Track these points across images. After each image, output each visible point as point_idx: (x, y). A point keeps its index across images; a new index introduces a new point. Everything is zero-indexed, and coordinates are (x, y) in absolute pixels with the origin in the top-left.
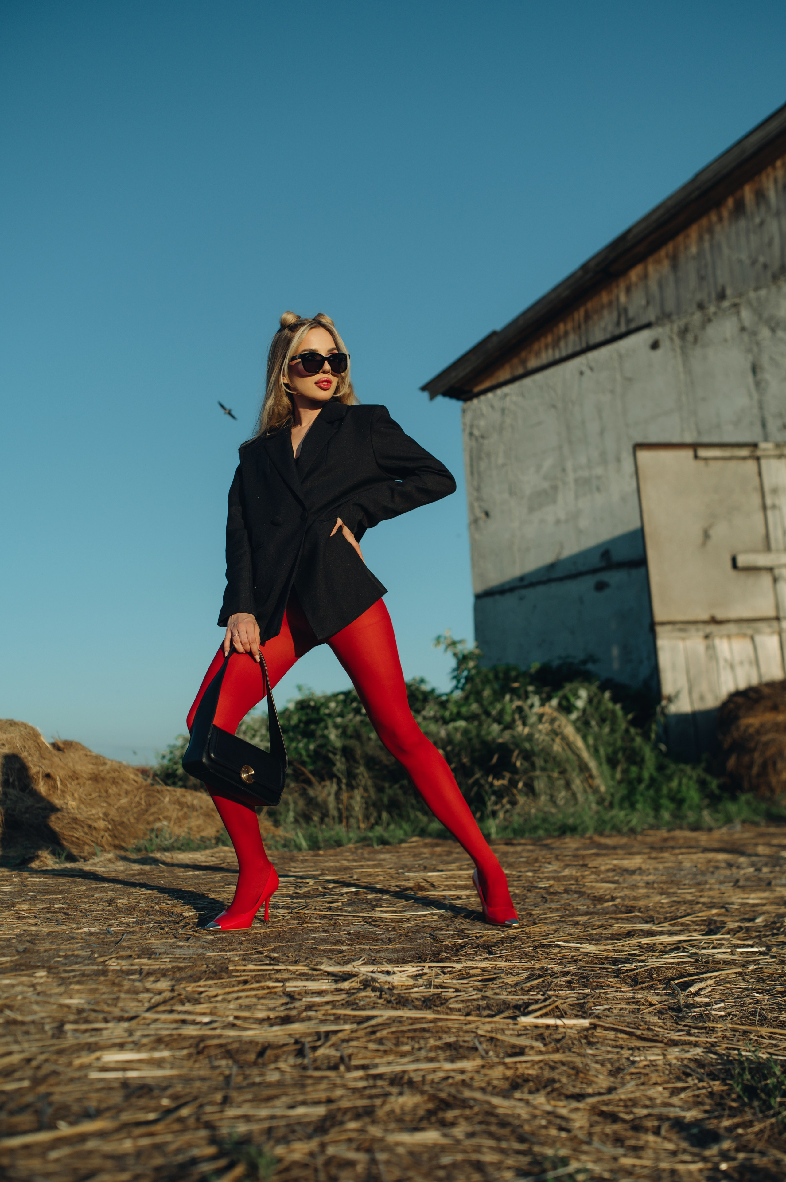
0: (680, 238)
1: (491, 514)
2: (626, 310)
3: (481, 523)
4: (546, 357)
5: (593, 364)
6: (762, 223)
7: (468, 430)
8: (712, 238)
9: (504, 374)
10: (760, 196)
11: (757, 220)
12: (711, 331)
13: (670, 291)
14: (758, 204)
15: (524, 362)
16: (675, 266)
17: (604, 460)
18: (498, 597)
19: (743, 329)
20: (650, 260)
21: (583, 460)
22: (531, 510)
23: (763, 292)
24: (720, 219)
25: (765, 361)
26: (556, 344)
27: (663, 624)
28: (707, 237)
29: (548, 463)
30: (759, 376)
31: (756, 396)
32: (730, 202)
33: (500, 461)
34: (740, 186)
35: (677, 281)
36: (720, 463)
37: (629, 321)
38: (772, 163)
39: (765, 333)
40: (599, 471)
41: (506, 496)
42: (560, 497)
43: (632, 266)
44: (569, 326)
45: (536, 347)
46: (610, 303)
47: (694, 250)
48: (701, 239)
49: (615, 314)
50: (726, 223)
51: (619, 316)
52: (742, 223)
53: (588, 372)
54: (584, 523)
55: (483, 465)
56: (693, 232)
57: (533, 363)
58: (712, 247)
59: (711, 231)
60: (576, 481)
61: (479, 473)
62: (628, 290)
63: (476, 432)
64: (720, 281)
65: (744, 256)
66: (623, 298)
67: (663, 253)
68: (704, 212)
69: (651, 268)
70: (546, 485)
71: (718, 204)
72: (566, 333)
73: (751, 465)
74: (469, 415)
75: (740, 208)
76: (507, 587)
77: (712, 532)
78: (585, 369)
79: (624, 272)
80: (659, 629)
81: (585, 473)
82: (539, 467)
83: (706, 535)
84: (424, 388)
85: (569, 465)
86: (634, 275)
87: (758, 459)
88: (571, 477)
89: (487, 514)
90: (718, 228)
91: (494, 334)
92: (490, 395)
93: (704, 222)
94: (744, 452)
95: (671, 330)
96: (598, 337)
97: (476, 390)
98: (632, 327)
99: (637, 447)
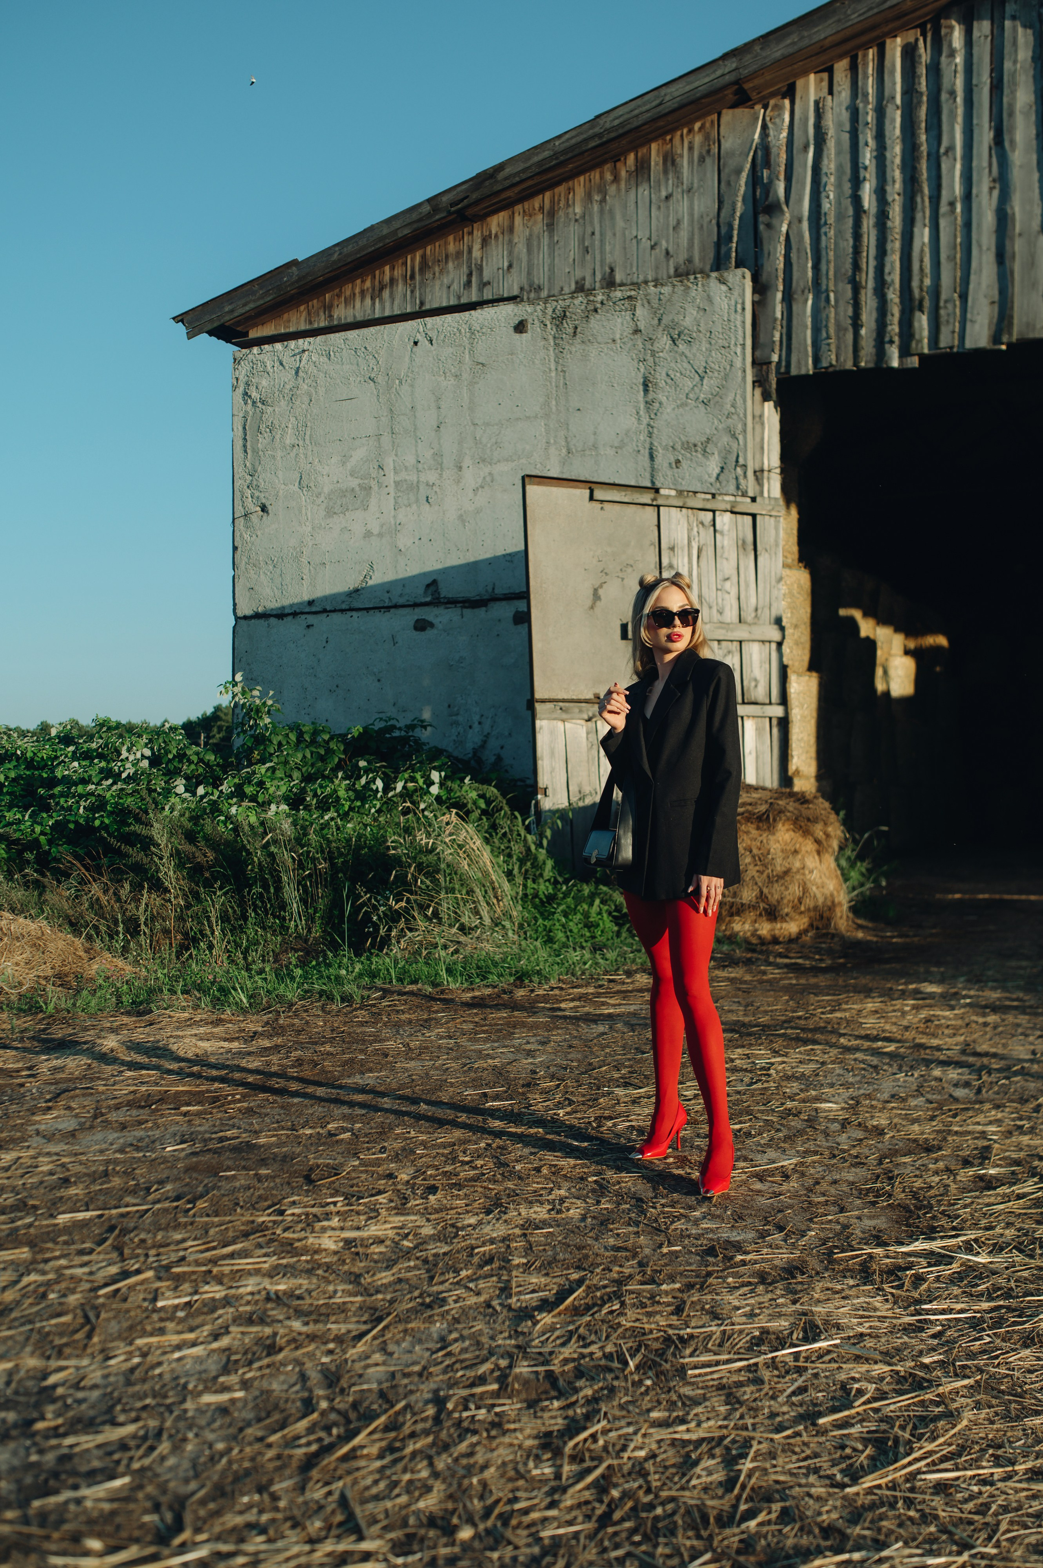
0: (561, 189)
1: (270, 508)
2: (480, 269)
3: (254, 518)
4: (360, 309)
5: (433, 334)
6: (667, 198)
7: (240, 390)
8: (603, 201)
9: (297, 321)
10: (670, 161)
11: (664, 194)
12: (595, 322)
13: (542, 256)
14: (666, 172)
15: (328, 308)
16: (551, 227)
17: (440, 466)
18: (273, 621)
19: (637, 331)
20: (519, 208)
21: (411, 460)
22: (330, 513)
23: (666, 290)
24: (616, 179)
25: (660, 377)
26: (377, 293)
27: (543, 701)
28: (597, 197)
29: (359, 454)
30: (651, 395)
31: (645, 420)
32: (631, 157)
33: (288, 441)
34: (649, 141)
35: (552, 246)
36: (617, 507)
37: (483, 285)
38: (690, 124)
39: (664, 341)
40: (431, 477)
41: (296, 488)
42: (373, 502)
43: (496, 212)
44: (398, 272)
45: (347, 290)
46: (459, 254)
47: (578, 210)
48: (589, 196)
49: (465, 269)
50: (623, 185)
51: (470, 275)
52: (644, 191)
53: (424, 343)
54: (404, 541)
55: (263, 441)
56: (580, 185)
57: (342, 313)
58: (602, 211)
59: (603, 192)
60: (397, 484)
61: (255, 451)
62: (485, 241)
63: (254, 395)
64: (609, 259)
65: (643, 234)
66: (476, 253)
67: (537, 202)
68: (597, 164)
69: (518, 220)
70: (354, 483)
71: (617, 158)
72: (392, 281)
73: (651, 512)
74: (244, 370)
75: (642, 169)
76: (287, 611)
77: (601, 592)
78: (419, 337)
79: (482, 217)
80: (538, 706)
81: (413, 478)
82: (345, 459)
83: (596, 597)
84: (179, 319)
85: (389, 463)
86: (496, 222)
87: (658, 506)
88: (391, 478)
89: (264, 509)
90: (612, 189)
91: (294, 263)
92: (278, 346)
93: (595, 175)
94: (646, 498)
95: (544, 312)
96: (438, 297)
97: (253, 334)
98: (488, 295)
99: (526, 479)
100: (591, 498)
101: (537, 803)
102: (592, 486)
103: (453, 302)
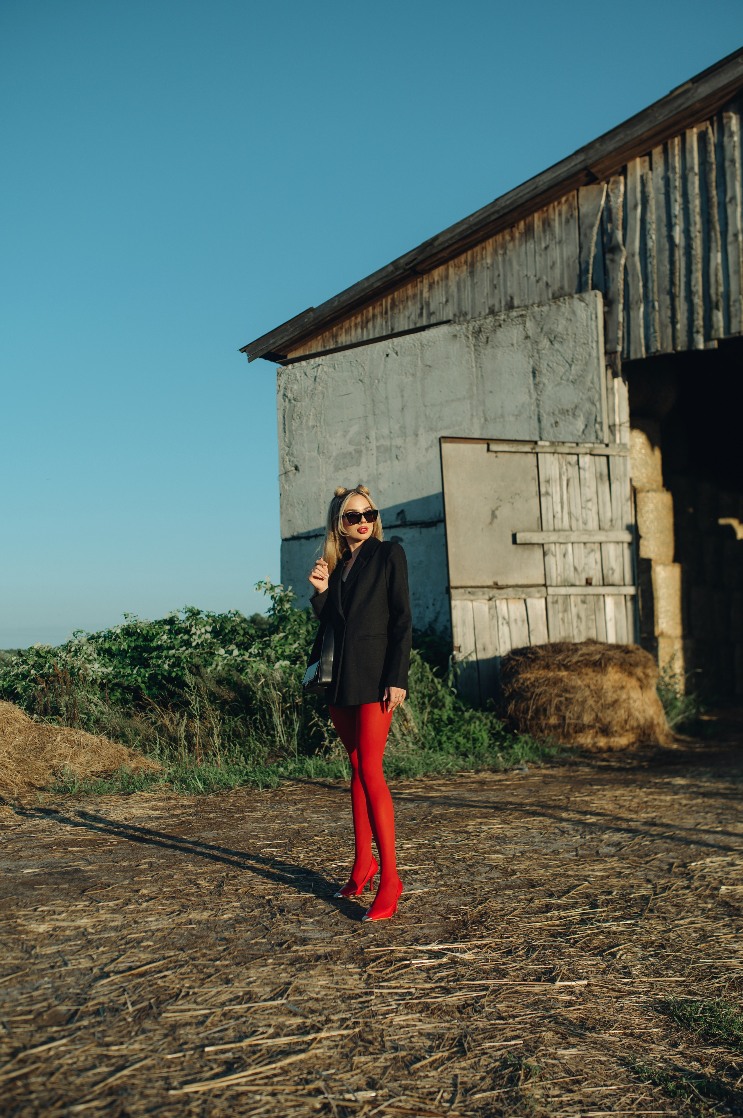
0: (478, 249)
1: (300, 468)
2: (428, 304)
3: (291, 475)
4: (355, 335)
5: (398, 349)
6: (546, 248)
7: (281, 393)
8: (505, 253)
9: (316, 346)
10: (547, 224)
11: (543, 245)
12: (500, 334)
13: (467, 293)
14: (544, 231)
15: (335, 337)
16: (472, 273)
17: (404, 434)
18: (303, 541)
19: (527, 337)
20: (451, 263)
21: (385, 431)
22: (337, 469)
23: (545, 309)
24: (513, 239)
25: (543, 367)
26: (364, 325)
27: (456, 588)
28: (501, 252)
29: (354, 429)
30: (538, 379)
31: (534, 396)
32: (522, 224)
33: (311, 423)
34: (532, 213)
35: (473, 285)
36: (507, 455)
37: (430, 314)
38: (558, 198)
39: (545, 343)
40: (399, 442)
41: (315, 453)
42: (363, 460)
43: (436, 266)
44: (377, 310)
45: (346, 324)
46: (415, 296)
47: (489, 261)
48: (495, 252)
49: (419, 305)
50: (517, 242)
51: (422, 309)
52: (531, 245)
53: (393, 355)
54: (383, 485)
55: (295, 424)
56: (490, 245)
57: (344, 339)
58: (504, 261)
59: (504, 247)
60: (378, 447)
61: (291, 431)
62: (431, 286)
63: (290, 395)
64: (509, 291)
65: (531, 274)
66: (425, 294)
67: (463, 258)
68: (500, 230)
69: (451, 271)
70: (351, 448)
71: (512, 225)
72: (374, 316)
73: (532, 458)
74: (284, 378)
75: (529, 230)
76: (312, 534)
77: (497, 513)
78: (389, 351)
79: (428, 271)
80: (453, 591)
81: (387, 443)
82: (345, 433)
83: (494, 516)
84: (243, 350)
85: (373, 434)
86: (437, 274)
87: (537, 453)
88: (374, 444)
89: (296, 468)
90: (510, 246)
91: (311, 309)
92: (304, 363)
93: (499, 238)
94: (527, 448)
95: (467, 329)
96: (402, 325)
97: (290, 356)
98: (433, 320)
99: (443, 439)
100: (488, 450)
101: (453, 658)
102: (488, 441)
103: (412, 326)
